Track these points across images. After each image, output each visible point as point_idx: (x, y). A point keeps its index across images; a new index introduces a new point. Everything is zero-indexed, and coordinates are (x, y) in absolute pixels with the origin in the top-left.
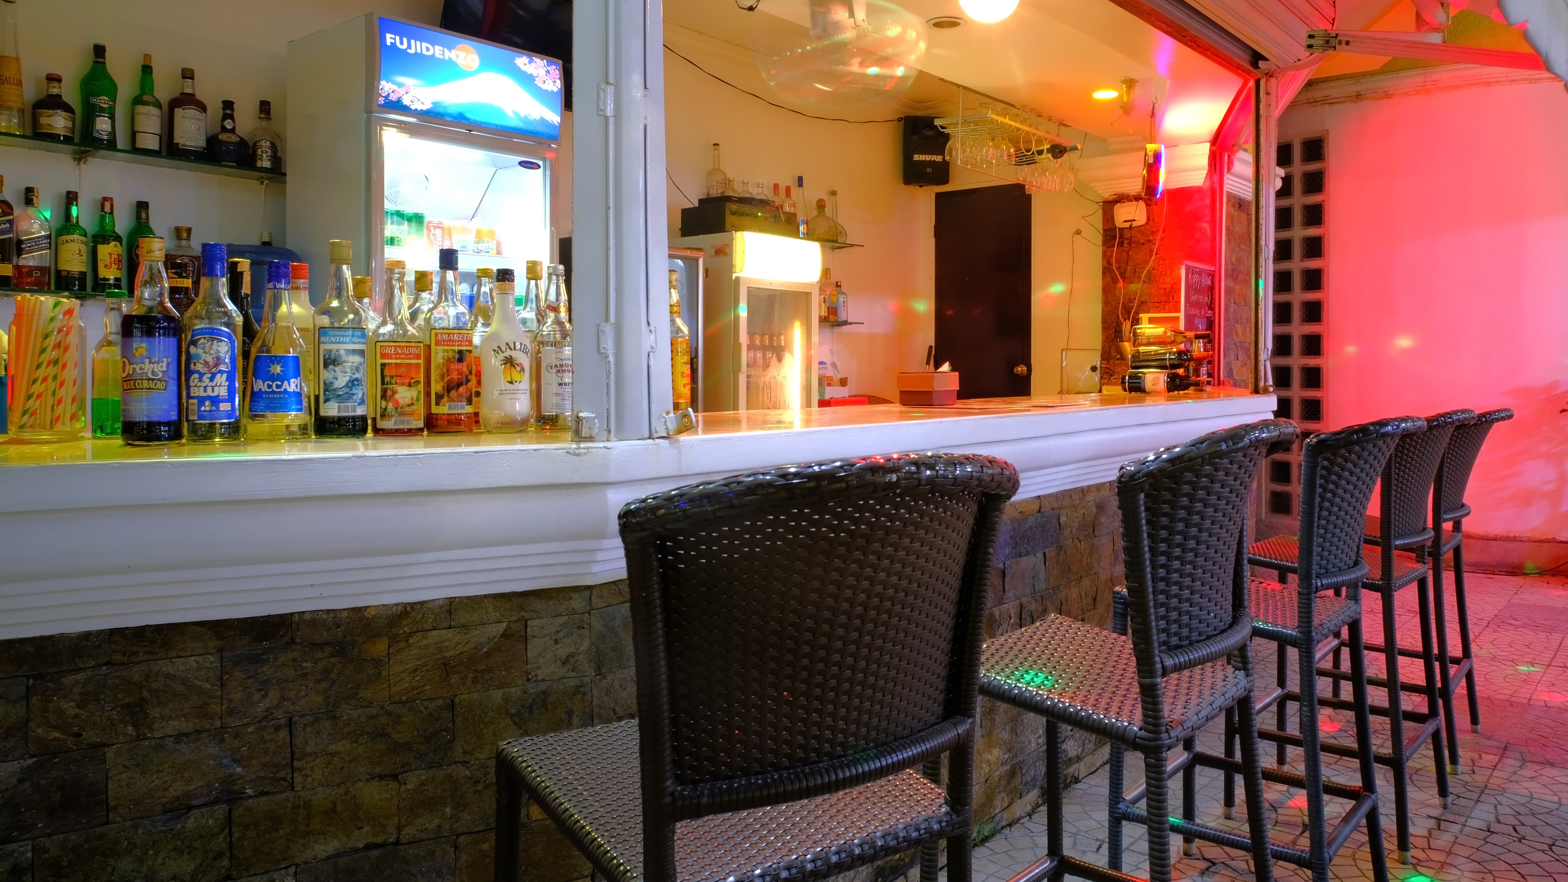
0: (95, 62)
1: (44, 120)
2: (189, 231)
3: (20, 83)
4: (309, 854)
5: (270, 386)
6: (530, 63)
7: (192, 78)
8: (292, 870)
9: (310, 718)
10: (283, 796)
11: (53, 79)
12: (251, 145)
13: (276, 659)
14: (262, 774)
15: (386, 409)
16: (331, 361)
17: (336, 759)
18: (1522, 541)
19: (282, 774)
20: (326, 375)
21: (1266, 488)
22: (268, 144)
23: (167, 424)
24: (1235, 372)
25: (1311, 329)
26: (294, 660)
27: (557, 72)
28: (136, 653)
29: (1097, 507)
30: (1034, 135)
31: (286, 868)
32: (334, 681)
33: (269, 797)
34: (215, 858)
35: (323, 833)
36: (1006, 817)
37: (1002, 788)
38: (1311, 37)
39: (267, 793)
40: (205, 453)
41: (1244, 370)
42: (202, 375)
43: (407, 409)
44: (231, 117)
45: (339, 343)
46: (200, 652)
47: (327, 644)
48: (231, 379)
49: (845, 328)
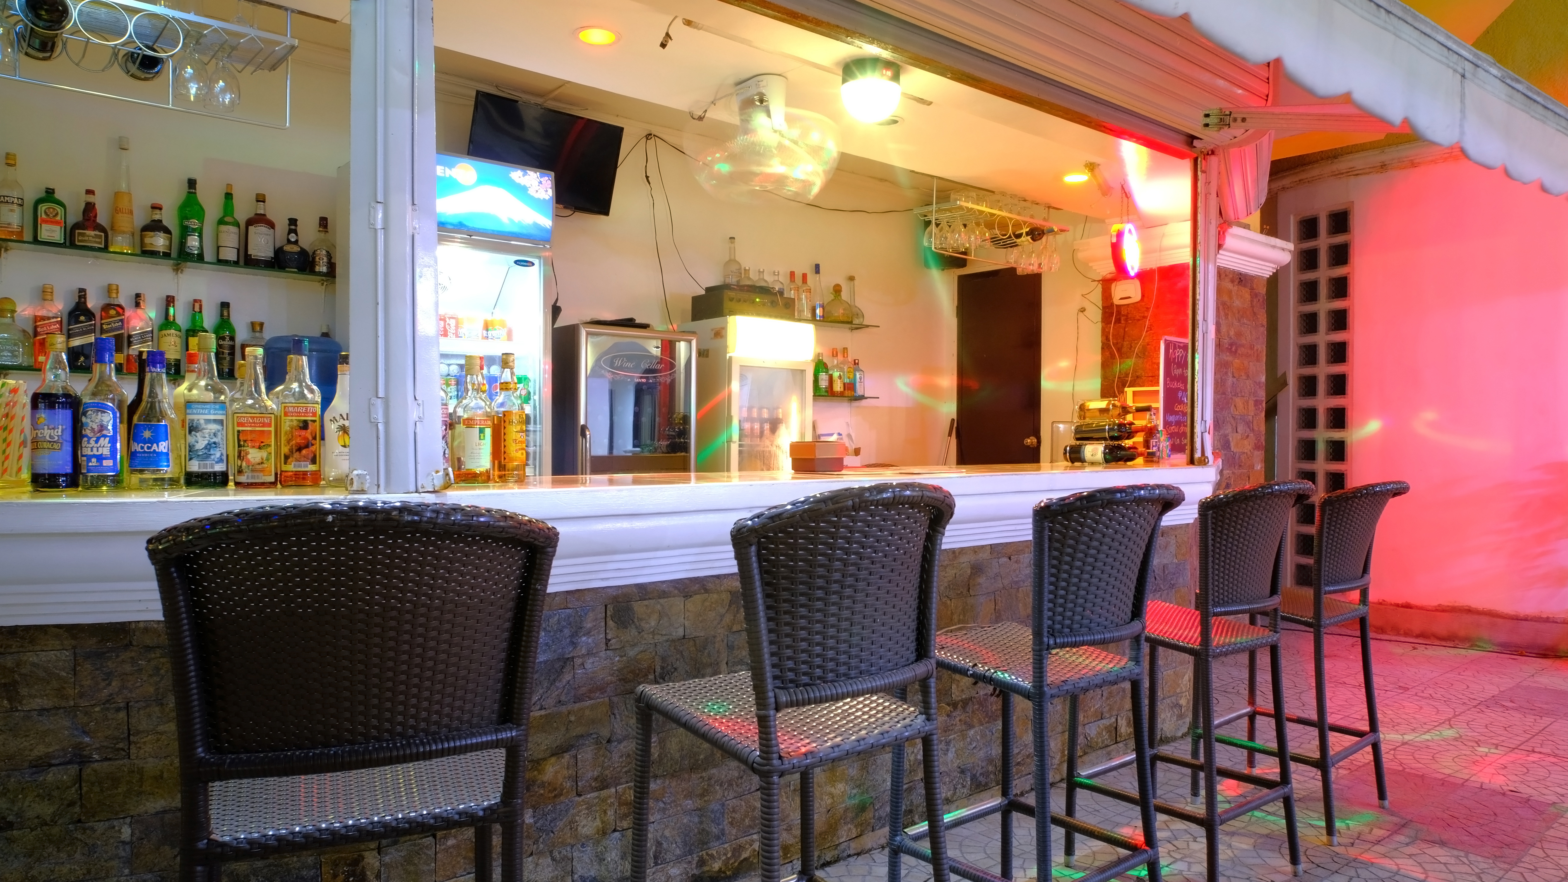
0: (189, 192)
1: (147, 240)
2: (262, 325)
3: (131, 212)
4: (141, 809)
5: (142, 448)
6: (524, 176)
7: (264, 202)
8: (128, 820)
9: (142, 704)
10: (121, 762)
11: (156, 207)
12: (311, 254)
13: (117, 656)
14: (105, 744)
15: (241, 467)
16: (193, 429)
17: (164, 737)
18: (1557, 622)
19: (121, 745)
20: (191, 439)
21: (1291, 561)
22: (324, 252)
23: (65, 475)
24: (1232, 445)
25: (1336, 402)
26: (132, 658)
27: (549, 182)
28: (10, 646)
29: (972, 568)
30: (1011, 219)
31: (124, 818)
32: (163, 677)
33: (111, 763)
34: (69, 805)
35: (153, 794)
36: (854, 847)
37: (848, 819)
38: (1207, 116)
39: (110, 759)
40: (93, 497)
41: (1246, 442)
42: (89, 438)
43: (258, 467)
44: (295, 232)
45: (199, 414)
46: (58, 647)
47: (158, 647)
48: (113, 441)
49: (864, 402)
